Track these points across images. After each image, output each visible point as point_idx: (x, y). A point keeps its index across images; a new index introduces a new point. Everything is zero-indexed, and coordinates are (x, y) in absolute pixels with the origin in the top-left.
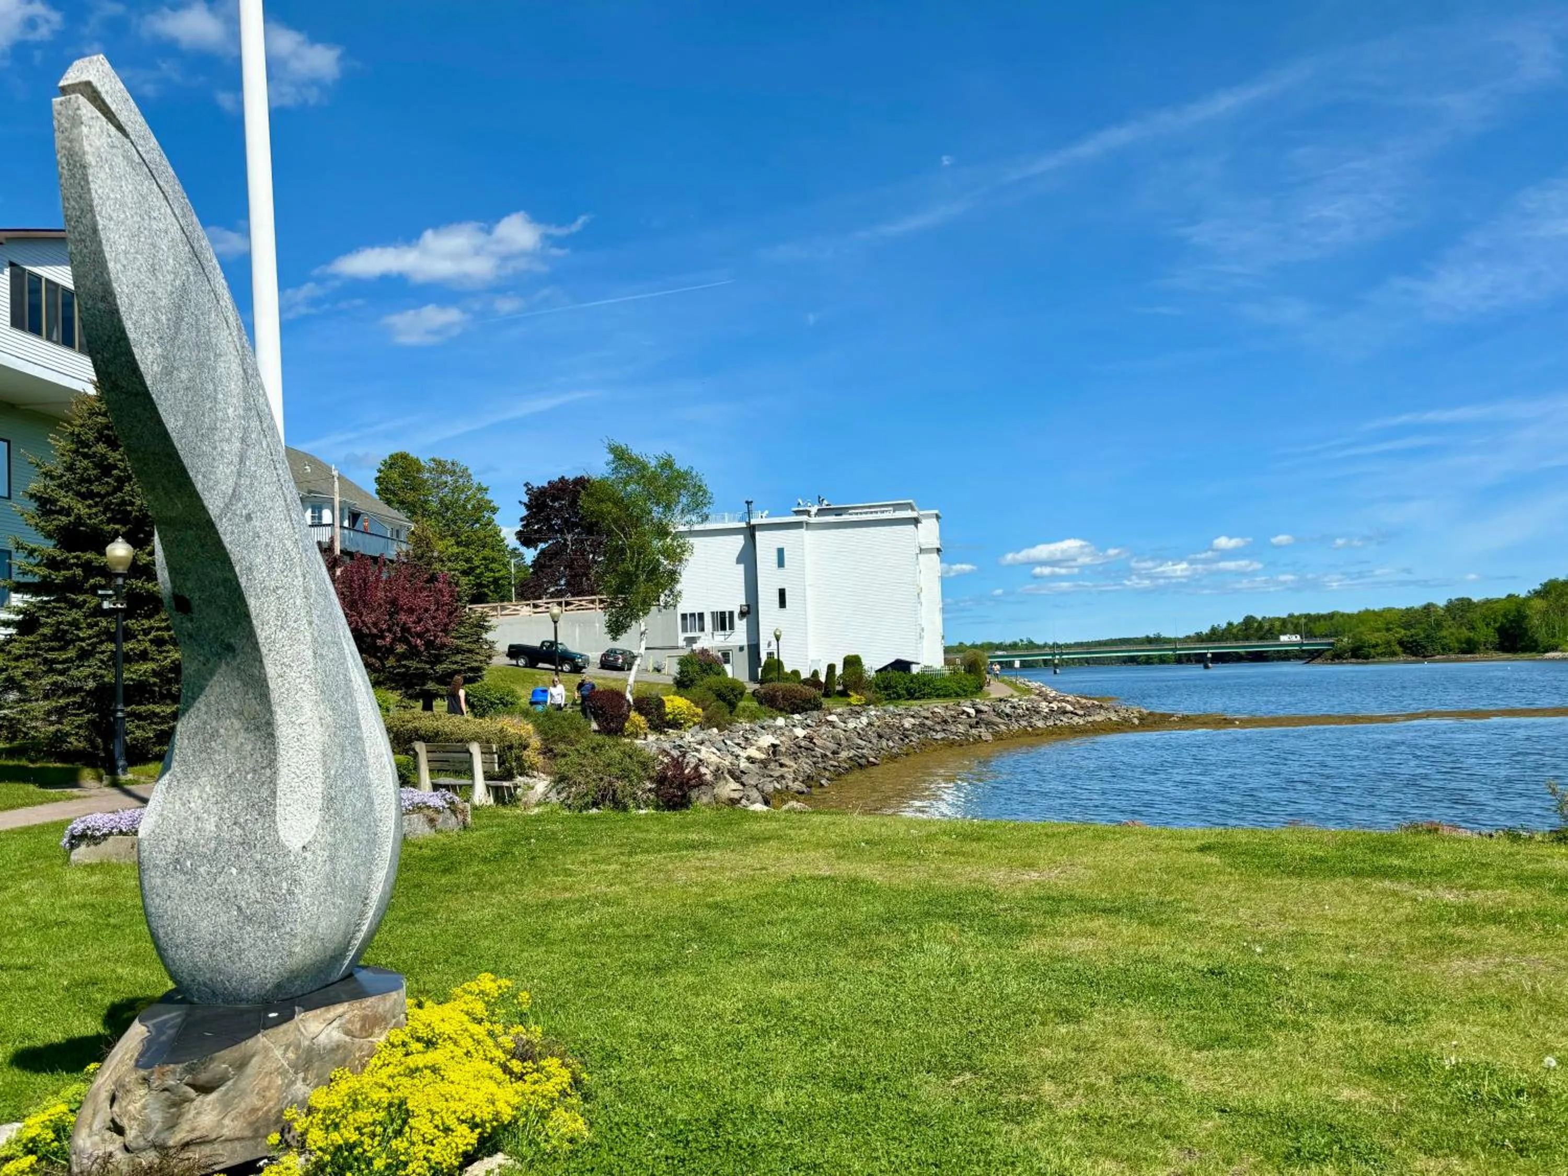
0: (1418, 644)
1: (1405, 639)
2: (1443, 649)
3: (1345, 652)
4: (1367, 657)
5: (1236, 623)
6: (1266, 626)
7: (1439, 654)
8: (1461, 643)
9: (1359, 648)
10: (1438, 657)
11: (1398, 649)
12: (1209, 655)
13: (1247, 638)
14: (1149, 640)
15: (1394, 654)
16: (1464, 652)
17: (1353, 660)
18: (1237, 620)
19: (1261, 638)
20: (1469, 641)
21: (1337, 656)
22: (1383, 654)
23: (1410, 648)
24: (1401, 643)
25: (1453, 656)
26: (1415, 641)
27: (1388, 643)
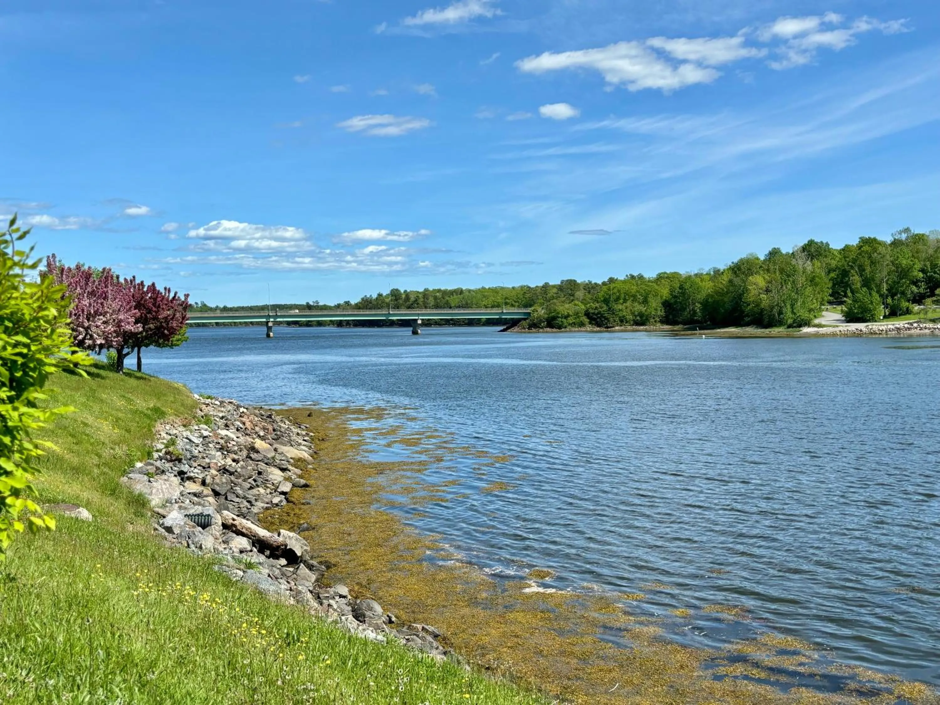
0: (602, 316)
1: (591, 311)
2: (622, 321)
3: (541, 321)
4: (560, 327)
5: (384, 294)
6: (412, 299)
7: (617, 325)
8: (636, 316)
9: (555, 318)
10: (617, 328)
11: (586, 320)
12: (419, 322)
13: (397, 307)
14: (309, 307)
15: (582, 324)
16: (637, 323)
17: (548, 329)
18: (385, 292)
19: (409, 307)
20: (641, 315)
21: (534, 326)
22: (573, 324)
23: (595, 319)
24: (587, 314)
25: (629, 328)
26: (599, 313)
27: (577, 314)
